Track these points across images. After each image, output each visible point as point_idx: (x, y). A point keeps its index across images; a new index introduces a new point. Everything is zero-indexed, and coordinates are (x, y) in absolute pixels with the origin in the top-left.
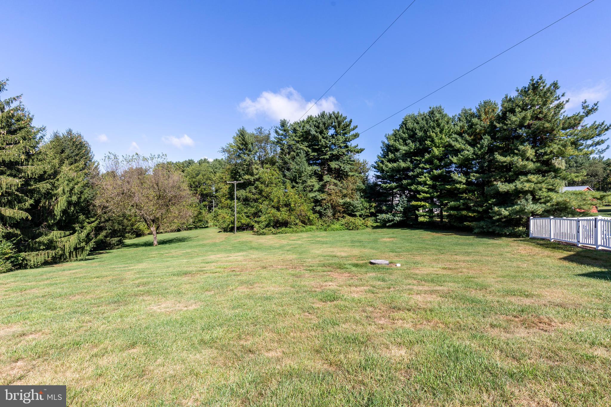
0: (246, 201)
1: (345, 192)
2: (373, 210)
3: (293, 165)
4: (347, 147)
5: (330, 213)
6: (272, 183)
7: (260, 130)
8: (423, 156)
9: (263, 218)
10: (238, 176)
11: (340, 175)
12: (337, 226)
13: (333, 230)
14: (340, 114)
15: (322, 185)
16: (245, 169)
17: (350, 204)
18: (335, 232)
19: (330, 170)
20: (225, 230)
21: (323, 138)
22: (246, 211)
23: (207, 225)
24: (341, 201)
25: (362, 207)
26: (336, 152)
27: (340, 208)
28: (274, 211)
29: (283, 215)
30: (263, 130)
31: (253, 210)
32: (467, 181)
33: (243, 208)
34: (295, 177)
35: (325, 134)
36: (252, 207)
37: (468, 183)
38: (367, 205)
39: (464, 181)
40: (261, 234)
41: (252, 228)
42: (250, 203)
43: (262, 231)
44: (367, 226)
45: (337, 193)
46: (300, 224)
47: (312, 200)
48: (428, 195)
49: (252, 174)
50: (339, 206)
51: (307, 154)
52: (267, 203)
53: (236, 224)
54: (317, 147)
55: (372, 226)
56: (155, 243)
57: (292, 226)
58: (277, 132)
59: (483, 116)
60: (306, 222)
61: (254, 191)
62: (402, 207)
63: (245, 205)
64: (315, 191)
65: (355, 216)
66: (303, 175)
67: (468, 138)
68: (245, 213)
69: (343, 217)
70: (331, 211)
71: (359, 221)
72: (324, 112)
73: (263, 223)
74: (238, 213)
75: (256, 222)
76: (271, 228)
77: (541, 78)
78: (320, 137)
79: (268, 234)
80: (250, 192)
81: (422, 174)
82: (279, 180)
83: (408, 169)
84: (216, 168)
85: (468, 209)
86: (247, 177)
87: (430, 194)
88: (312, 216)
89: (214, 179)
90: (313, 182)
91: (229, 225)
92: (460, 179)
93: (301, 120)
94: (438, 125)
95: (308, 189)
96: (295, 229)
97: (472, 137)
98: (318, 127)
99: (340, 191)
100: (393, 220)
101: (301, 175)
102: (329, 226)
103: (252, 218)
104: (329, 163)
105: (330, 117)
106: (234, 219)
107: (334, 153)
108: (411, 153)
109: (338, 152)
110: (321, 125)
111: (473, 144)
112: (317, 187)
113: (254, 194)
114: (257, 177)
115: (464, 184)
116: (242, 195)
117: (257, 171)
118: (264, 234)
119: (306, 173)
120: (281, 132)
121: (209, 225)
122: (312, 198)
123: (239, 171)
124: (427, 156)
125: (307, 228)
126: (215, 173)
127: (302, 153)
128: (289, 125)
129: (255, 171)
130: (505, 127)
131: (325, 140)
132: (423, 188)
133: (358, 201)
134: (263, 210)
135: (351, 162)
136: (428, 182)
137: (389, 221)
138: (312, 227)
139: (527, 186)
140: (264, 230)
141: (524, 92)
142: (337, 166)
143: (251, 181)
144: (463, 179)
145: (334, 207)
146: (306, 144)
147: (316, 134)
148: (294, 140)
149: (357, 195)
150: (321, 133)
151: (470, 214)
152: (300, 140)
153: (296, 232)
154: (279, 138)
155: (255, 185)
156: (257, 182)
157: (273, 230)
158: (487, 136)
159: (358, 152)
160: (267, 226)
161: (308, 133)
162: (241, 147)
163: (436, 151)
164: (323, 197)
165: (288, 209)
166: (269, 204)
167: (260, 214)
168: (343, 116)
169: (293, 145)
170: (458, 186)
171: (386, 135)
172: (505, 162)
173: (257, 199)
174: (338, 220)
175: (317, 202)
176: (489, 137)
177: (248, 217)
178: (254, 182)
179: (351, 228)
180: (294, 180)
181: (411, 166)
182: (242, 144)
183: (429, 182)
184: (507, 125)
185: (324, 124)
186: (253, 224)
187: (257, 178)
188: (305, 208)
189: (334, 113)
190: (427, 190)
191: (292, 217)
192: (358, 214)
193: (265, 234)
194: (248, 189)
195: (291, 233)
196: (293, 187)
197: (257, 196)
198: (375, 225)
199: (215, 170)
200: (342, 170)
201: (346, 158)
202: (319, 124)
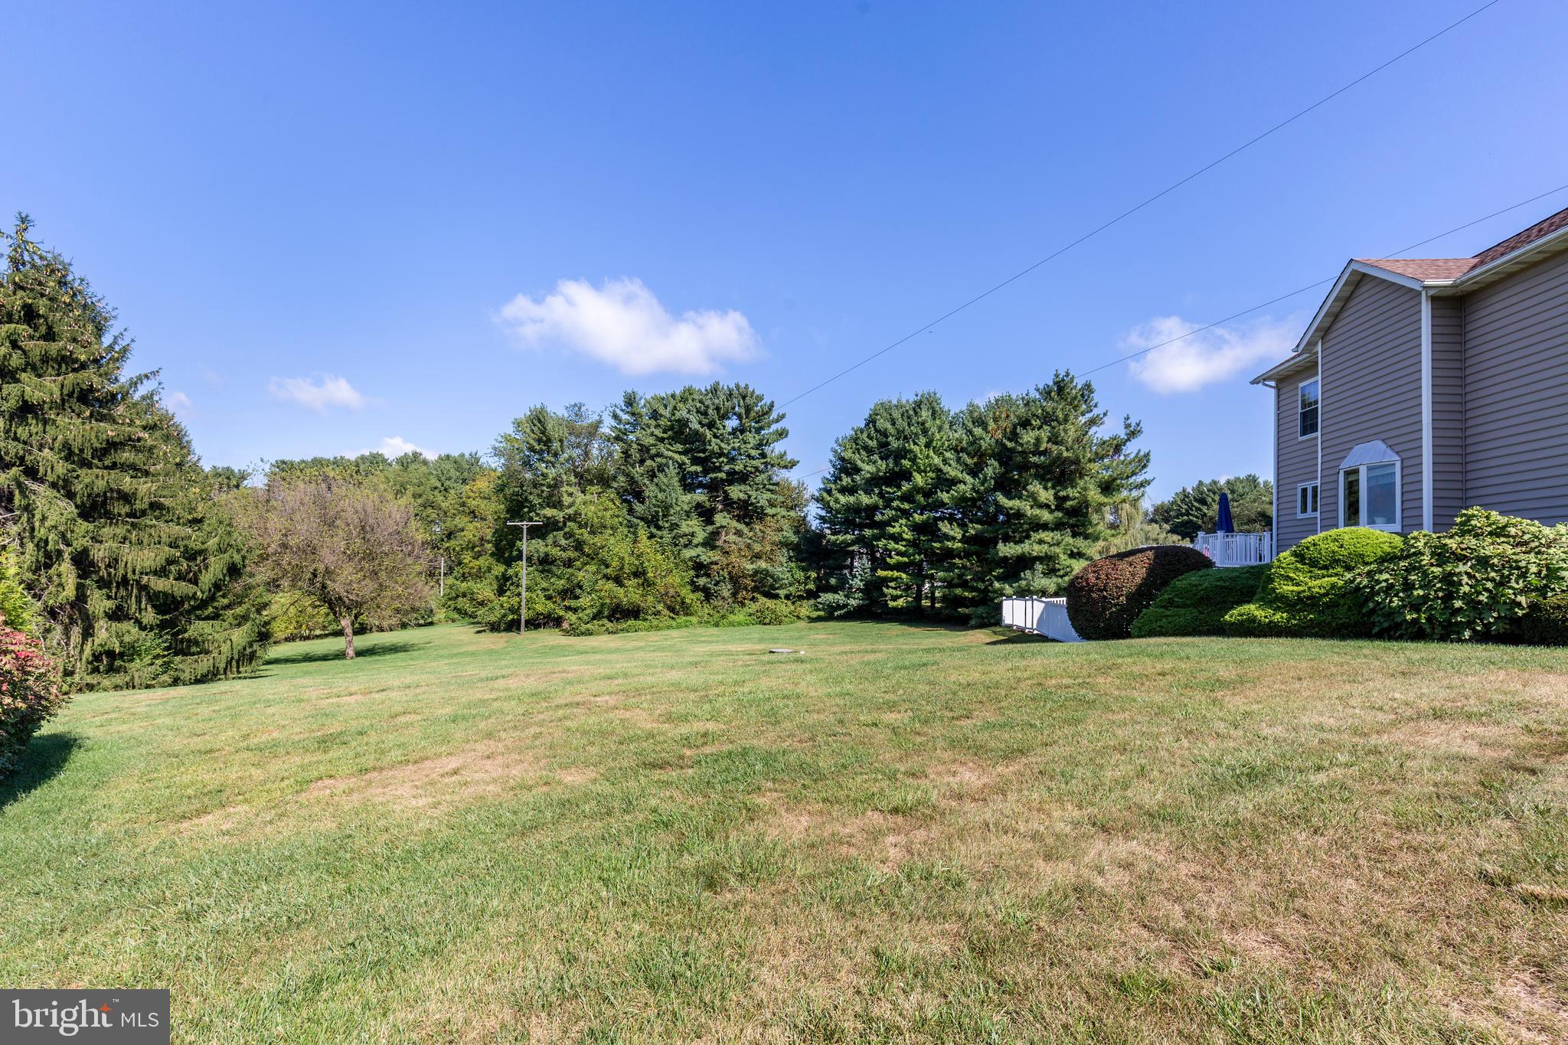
0: (545, 563)
1: (757, 547)
2: (811, 586)
3: (650, 490)
4: (763, 455)
5: (726, 590)
6: (605, 527)
7: (577, 409)
8: (899, 487)
9: (584, 601)
10: (526, 510)
11: (747, 513)
12: (740, 616)
13: (732, 624)
14: (751, 389)
15: (712, 533)
16: (544, 495)
17: (767, 573)
18: (737, 628)
19: (729, 504)
20: (494, 628)
21: (715, 436)
22: (544, 585)
23: (430, 620)
24: (750, 567)
25: (790, 579)
26: (741, 466)
27: (748, 581)
28: (611, 585)
29: (630, 594)
30: (583, 409)
31: (561, 584)
32: (963, 536)
33: (539, 579)
34: (655, 517)
35: (718, 429)
36: (559, 578)
37: (965, 540)
38: (800, 575)
39: (959, 536)
40: (583, 634)
41: (558, 622)
42: (554, 569)
43: (584, 627)
44: (798, 617)
45: (740, 549)
46: (666, 612)
47: (690, 563)
48: (906, 559)
49: (558, 505)
50: (744, 576)
51: (681, 465)
52: (592, 568)
53: (525, 615)
54: (702, 455)
55: (809, 617)
56: (351, 652)
57: (649, 617)
58: (615, 417)
59: (992, 425)
60: (678, 608)
61: (563, 542)
62: (861, 580)
63: (542, 572)
64: (696, 546)
65: (776, 597)
66: (672, 511)
67: (969, 461)
68: (544, 589)
69: (753, 599)
70: (729, 587)
71: (782, 607)
72: (718, 383)
73: (588, 611)
74: (529, 589)
75: (568, 608)
76: (605, 621)
77: (1067, 375)
78: (709, 434)
79: (599, 634)
80: (555, 544)
81: (895, 519)
82: (621, 519)
83: (873, 509)
84: (449, 479)
85: (964, 585)
86: (549, 512)
87: (908, 557)
88: (691, 597)
89: (443, 505)
90: (693, 526)
91: (505, 616)
92: (952, 533)
93: (670, 392)
94: (925, 431)
95: (682, 541)
96: (655, 623)
97: (975, 460)
98: (705, 414)
99: (748, 546)
100: (845, 606)
101: (668, 511)
102: (723, 617)
103: (559, 601)
104: (727, 488)
105: (731, 395)
106: (519, 603)
107: (737, 468)
108: (881, 478)
109: (746, 466)
110: (710, 411)
111: (974, 472)
112: (701, 536)
113: (564, 550)
114: (571, 511)
115: (960, 541)
116: (538, 551)
117: (570, 500)
118: (589, 633)
119: (678, 509)
120: (625, 417)
121: (435, 619)
122: (691, 559)
123: (531, 497)
124: (906, 486)
125: (679, 621)
126: (446, 490)
127: (671, 467)
128: (642, 402)
129: (566, 500)
130: (1020, 449)
131: (718, 441)
132: (896, 546)
133: (783, 568)
134: (586, 585)
135: (771, 487)
136: (905, 536)
137: (839, 607)
138: (688, 618)
139: (1037, 550)
140: (589, 626)
141: (1047, 393)
142: (742, 496)
143: (558, 522)
144: (957, 533)
145: (734, 580)
146: (679, 447)
147: (701, 430)
148: (652, 434)
149: (782, 556)
150: (711, 425)
151: (966, 594)
152: (665, 436)
153: (658, 628)
154: (620, 430)
155: (567, 530)
156: (569, 524)
157: (609, 625)
158: (993, 461)
159: (786, 467)
160: (597, 616)
161: (683, 423)
162: (537, 447)
163: (919, 479)
164: (714, 559)
165: (641, 581)
166: (598, 572)
167: (578, 591)
168: (757, 393)
169: (652, 445)
170: (949, 544)
171: (838, 439)
172: (1011, 509)
173: (570, 559)
174: (743, 605)
175: (699, 567)
176: (996, 464)
177: (549, 598)
178: (565, 524)
179: (767, 621)
180: (652, 521)
181: (881, 503)
182: (539, 441)
183: (908, 535)
184: (1022, 445)
185: (718, 409)
186: (561, 613)
187: (570, 516)
188: (677, 581)
189: (738, 386)
190: (904, 549)
191: (650, 598)
192: (782, 593)
193: (591, 634)
194: (550, 539)
195: (647, 630)
196: (652, 536)
197: (572, 554)
198: (815, 614)
199: (447, 483)
200: (752, 504)
201: (761, 478)
202: (707, 407)
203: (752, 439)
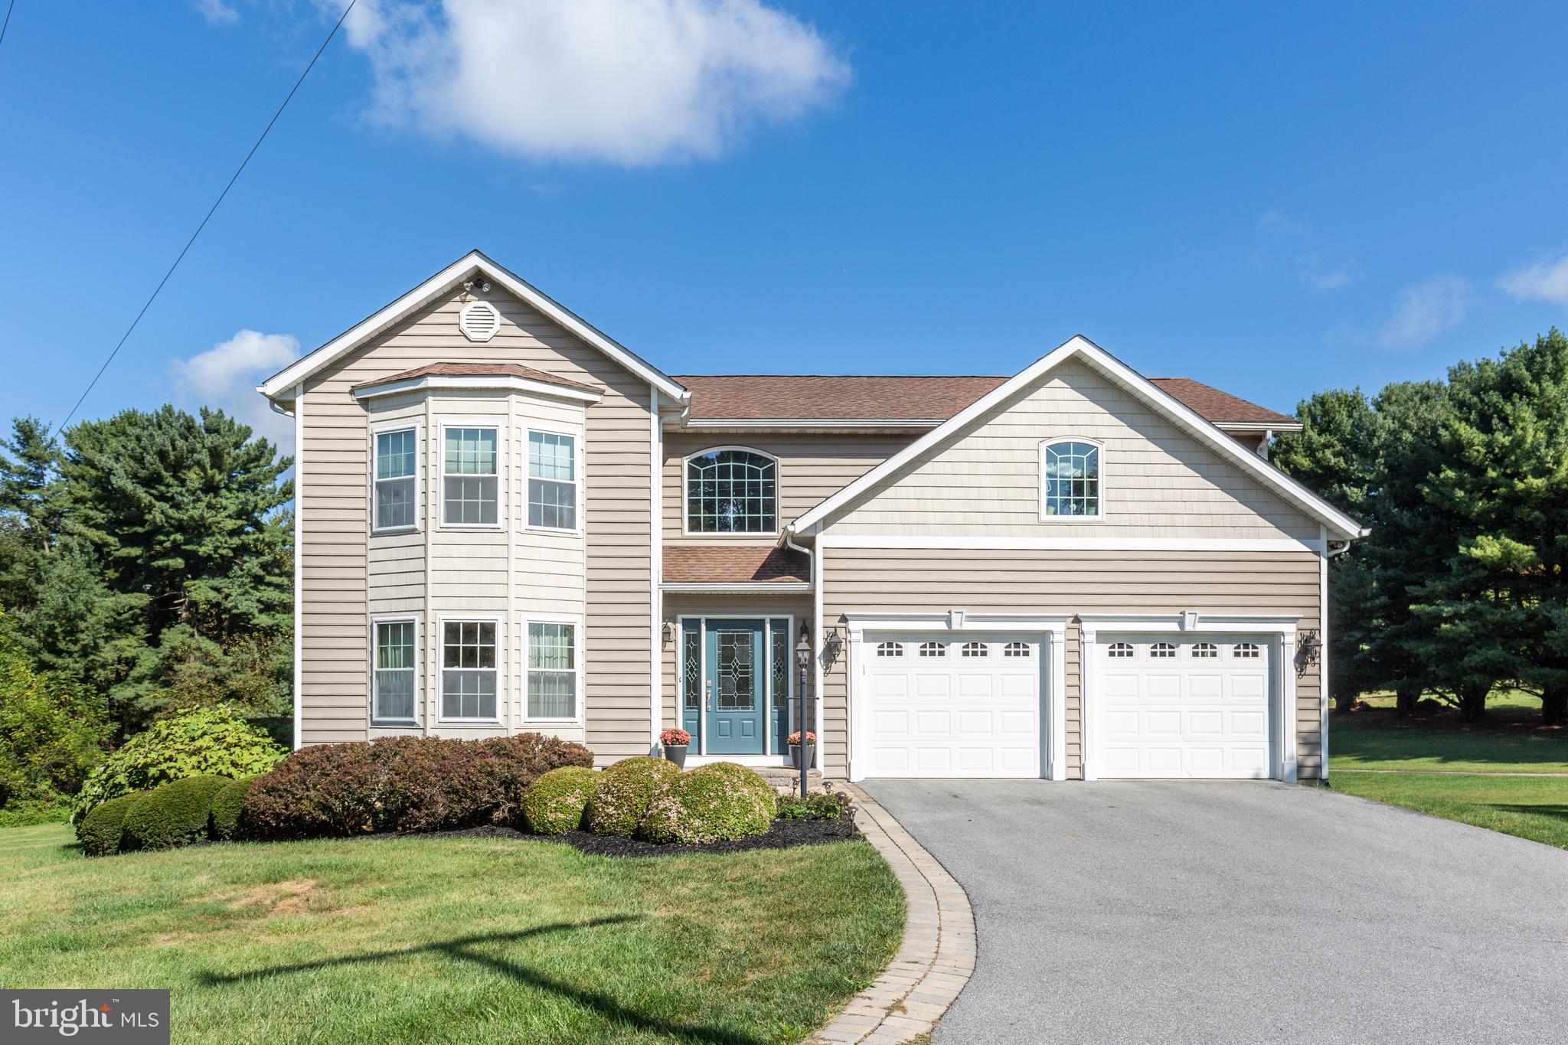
1: (236, 681)
14: (227, 418)
15: (166, 658)
19: (196, 609)
21: (161, 498)
26: (211, 547)
34: (51, 635)
54: (140, 530)
57: (22, 804)
64: (139, 680)
78: (144, 495)
90: (125, 648)
95: (104, 674)
98: (139, 460)
104: (188, 583)
107: (202, 550)
109: (217, 547)
110: (148, 458)
112: (149, 660)
119: (93, 620)
131: (166, 506)
135: (275, 580)
142: (213, 596)
146: (100, 517)
147: (129, 489)
150: (151, 481)
161: (107, 476)
164: (160, 702)
180: (46, 642)
185: (162, 455)
189: (205, 414)
200: (227, 609)
201: (252, 564)
202: (144, 449)
203: (230, 502)
